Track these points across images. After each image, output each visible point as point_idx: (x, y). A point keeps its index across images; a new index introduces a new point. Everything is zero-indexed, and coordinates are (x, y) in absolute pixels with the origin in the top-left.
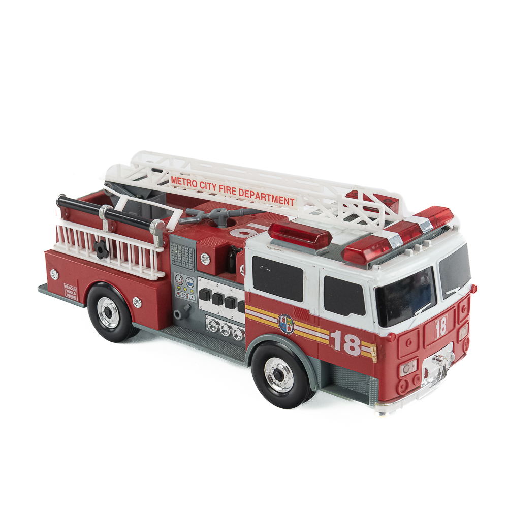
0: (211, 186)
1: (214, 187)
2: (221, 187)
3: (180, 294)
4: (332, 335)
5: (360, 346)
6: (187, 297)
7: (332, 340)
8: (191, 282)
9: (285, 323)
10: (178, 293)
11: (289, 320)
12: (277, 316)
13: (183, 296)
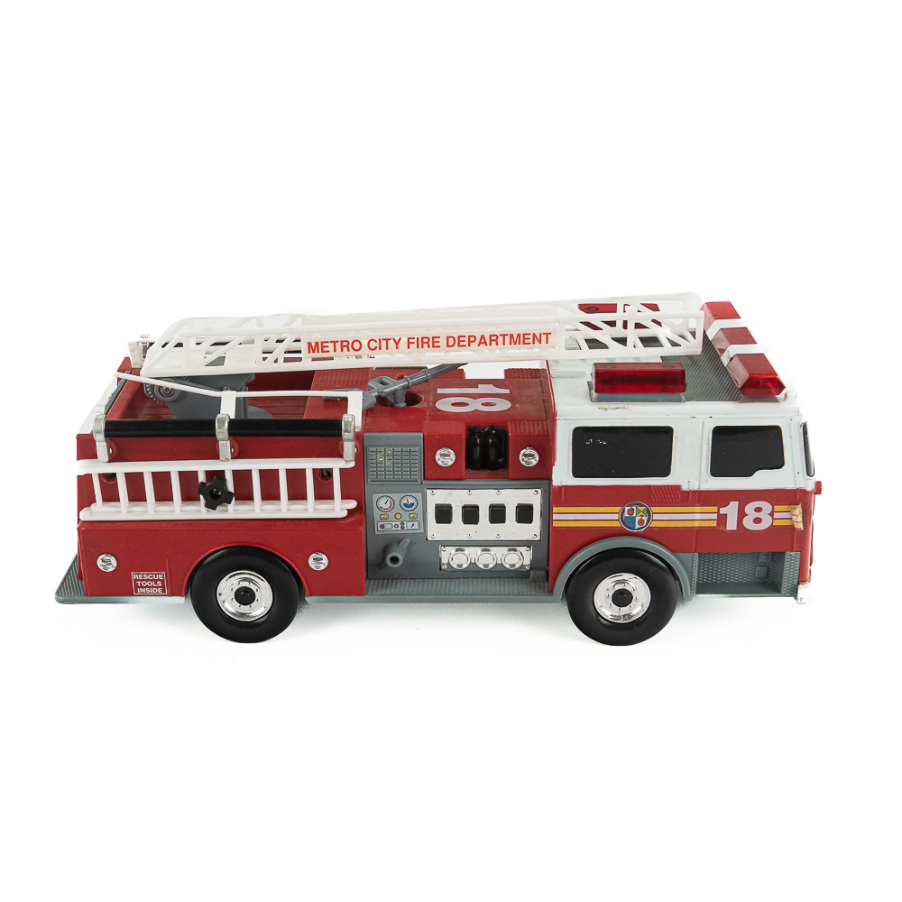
0: (391, 343)
1: (397, 343)
2: (411, 341)
3: (386, 527)
4: (722, 511)
5: (771, 514)
6: (403, 528)
7: (722, 519)
8: (411, 501)
9: (634, 515)
10: (382, 526)
11: (641, 508)
12: (618, 509)
13: (394, 529)
